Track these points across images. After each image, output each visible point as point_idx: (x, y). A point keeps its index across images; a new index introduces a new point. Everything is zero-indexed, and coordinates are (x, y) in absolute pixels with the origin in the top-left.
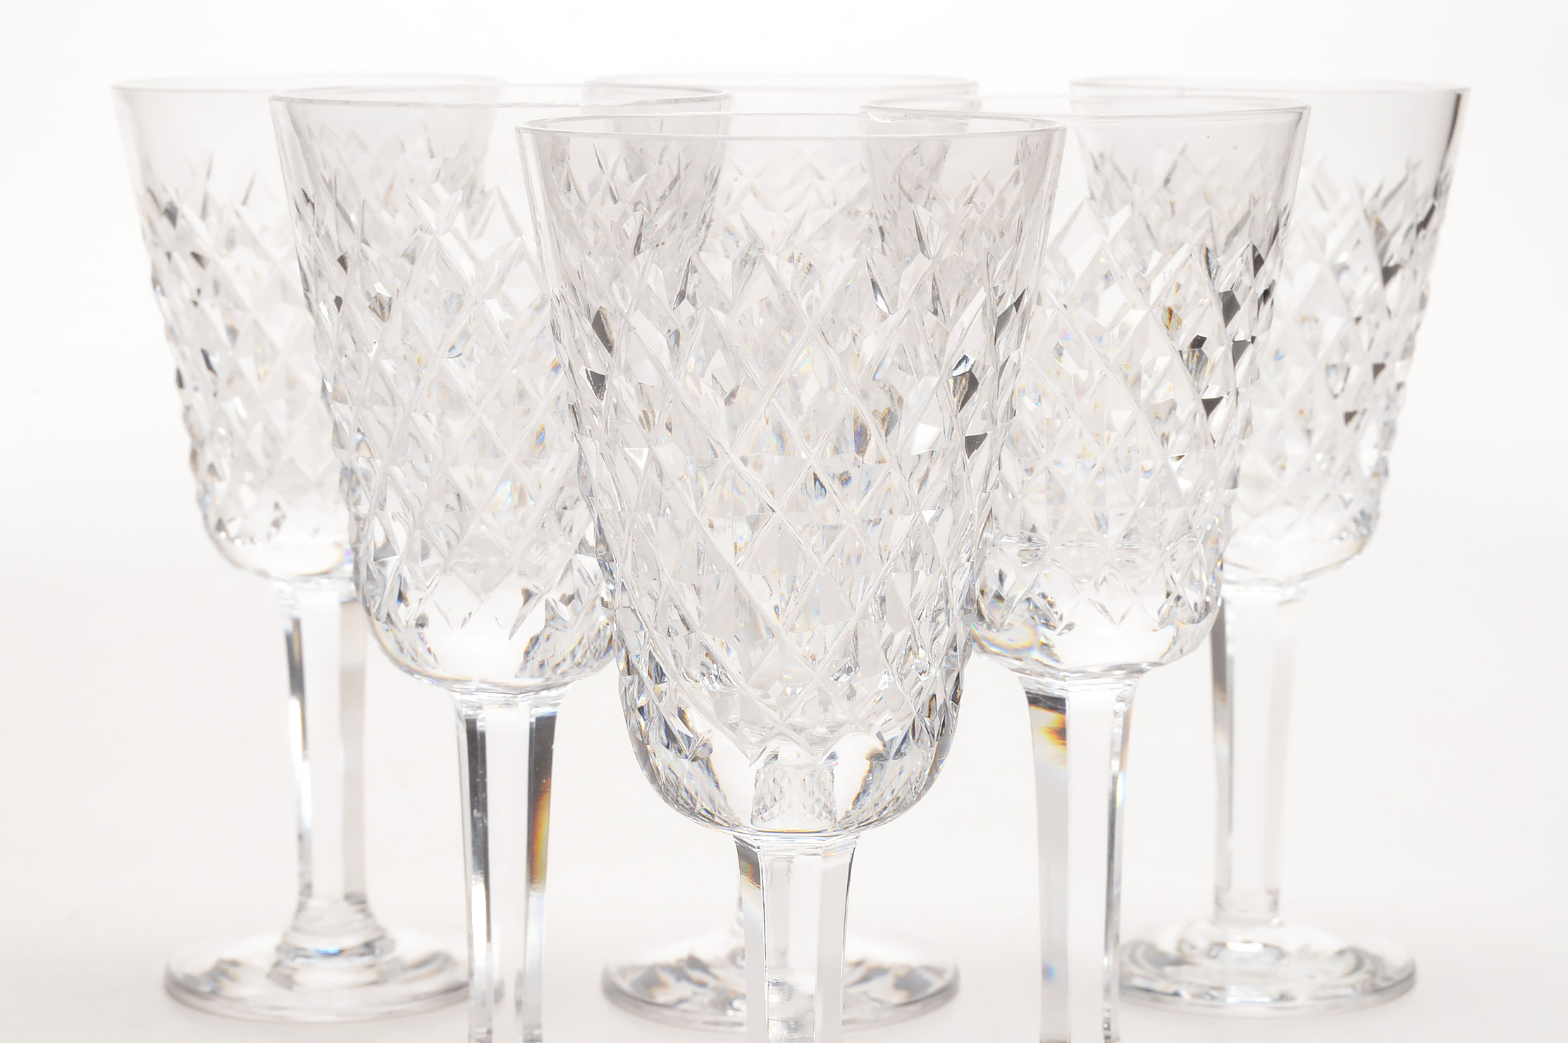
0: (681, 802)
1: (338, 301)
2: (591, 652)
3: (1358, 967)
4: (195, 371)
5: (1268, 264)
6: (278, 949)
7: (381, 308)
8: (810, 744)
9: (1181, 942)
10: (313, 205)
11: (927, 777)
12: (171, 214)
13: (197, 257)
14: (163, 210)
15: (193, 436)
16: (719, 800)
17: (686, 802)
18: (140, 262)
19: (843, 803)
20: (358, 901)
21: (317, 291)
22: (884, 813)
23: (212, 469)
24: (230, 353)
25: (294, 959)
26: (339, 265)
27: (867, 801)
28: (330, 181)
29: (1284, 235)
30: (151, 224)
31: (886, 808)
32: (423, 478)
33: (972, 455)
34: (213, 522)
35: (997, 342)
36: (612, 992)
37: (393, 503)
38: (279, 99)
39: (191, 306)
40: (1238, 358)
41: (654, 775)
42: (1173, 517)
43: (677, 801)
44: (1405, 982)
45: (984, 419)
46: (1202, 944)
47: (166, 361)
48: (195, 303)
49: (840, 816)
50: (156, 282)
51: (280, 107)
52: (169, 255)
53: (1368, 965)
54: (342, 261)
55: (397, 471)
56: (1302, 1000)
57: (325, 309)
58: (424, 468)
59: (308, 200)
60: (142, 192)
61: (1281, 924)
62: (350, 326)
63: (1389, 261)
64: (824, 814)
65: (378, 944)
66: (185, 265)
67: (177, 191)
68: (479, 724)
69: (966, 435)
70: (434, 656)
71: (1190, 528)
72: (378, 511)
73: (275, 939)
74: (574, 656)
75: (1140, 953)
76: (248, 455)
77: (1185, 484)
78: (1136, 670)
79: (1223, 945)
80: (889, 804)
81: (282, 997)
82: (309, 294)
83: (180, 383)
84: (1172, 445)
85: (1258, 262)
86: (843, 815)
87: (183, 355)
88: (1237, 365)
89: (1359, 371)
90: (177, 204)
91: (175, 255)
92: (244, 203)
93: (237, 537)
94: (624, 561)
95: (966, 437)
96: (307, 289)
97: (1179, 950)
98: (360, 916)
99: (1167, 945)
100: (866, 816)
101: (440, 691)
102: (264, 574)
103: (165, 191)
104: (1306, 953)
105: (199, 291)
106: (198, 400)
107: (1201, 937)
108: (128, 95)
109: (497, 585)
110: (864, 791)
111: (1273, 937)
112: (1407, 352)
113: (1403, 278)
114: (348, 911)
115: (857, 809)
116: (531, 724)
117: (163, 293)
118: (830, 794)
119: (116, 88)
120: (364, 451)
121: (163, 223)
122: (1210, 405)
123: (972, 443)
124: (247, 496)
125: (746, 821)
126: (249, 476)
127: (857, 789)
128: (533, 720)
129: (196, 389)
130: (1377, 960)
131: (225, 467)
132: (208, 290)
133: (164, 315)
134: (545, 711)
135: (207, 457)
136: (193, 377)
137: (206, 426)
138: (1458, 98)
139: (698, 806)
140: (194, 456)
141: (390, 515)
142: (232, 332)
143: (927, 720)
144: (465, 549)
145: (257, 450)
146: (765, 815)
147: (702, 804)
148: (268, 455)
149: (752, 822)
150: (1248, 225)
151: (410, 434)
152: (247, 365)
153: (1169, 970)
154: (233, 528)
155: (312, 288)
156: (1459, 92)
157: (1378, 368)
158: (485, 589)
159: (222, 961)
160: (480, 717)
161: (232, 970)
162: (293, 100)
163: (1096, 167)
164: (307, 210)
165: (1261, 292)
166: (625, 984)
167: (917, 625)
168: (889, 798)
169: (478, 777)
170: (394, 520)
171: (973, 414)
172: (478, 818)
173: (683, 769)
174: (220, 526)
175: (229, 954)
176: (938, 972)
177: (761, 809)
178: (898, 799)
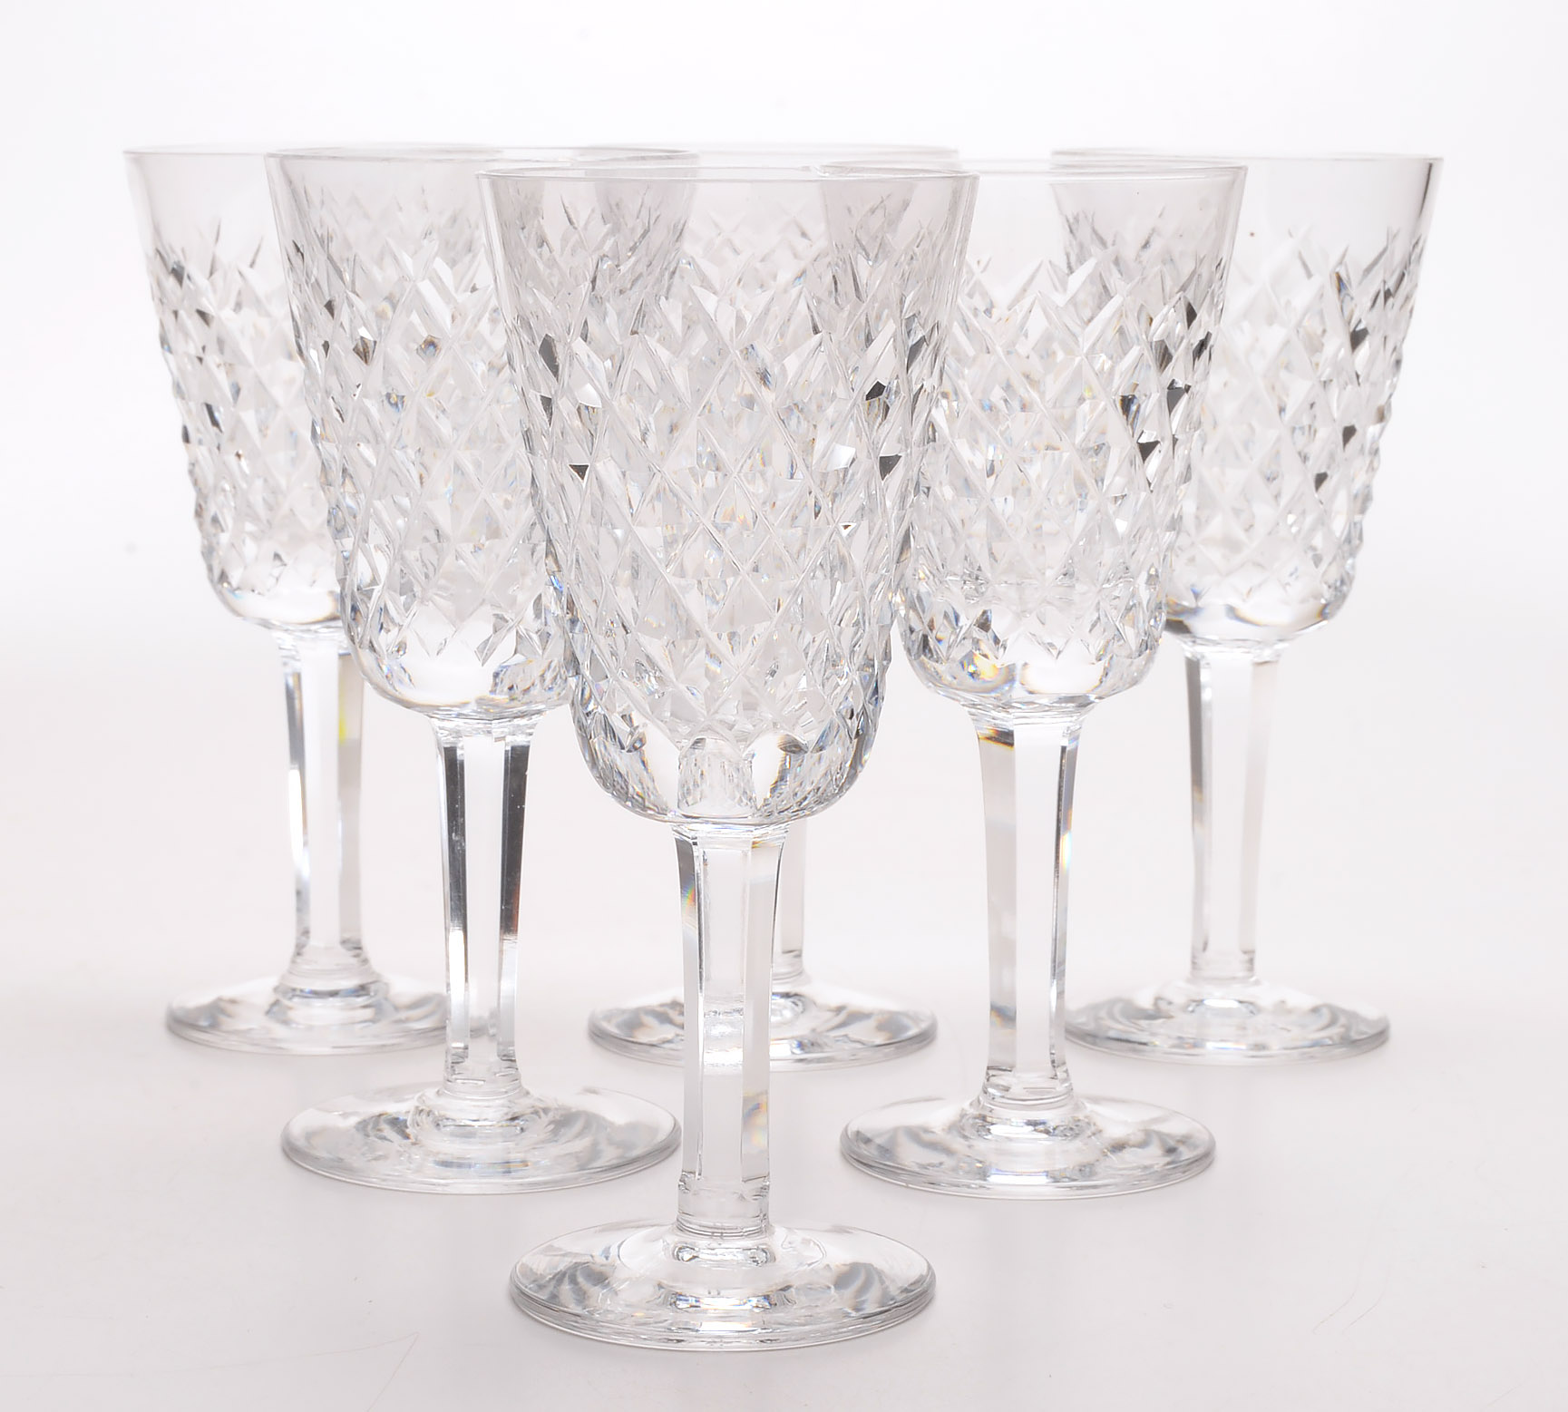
0: (618, 787)
1: (326, 346)
2: (561, 678)
3: (1332, 1023)
4: (200, 425)
5: (1202, 315)
6: (276, 989)
7: (364, 352)
8: (737, 741)
9: (1158, 999)
10: (302, 255)
11: (848, 770)
12: (178, 274)
13: (202, 314)
14: (170, 269)
15: (199, 492)
16: (648, 783)
17: (622, 788)
18: (148, 320)
19: (762, 791)
20: (356, 947)
21: (306, 337)
22: (805, 803)
23: (215, 520)
24: (232, 409)
25: (290, 999)
26: (325, 311)
27: (786, 789)
28: (322, 235)
29: (1221, 290)
30: (159, 284)
31: (805, 798)
32: (404, 512)
33: (887, 476)
34: (217, 573)
35: (909, 371)
36: (598, 1035)
37: (376, 537)
38: (272, 156)
39: (196, 361)
40: (1174, 406)
41: (593, 762)
42: (1109, 555)
43: (614, 786)
44: (1379, 1037)
45: (899, 442)
46: (1179, 1000)
47: (172, 415)
48: (200, 360)
49: (760, 803)
50: (164, 341)
51: (273, 162)
52: (176, 313)
53: (1342, 1020)
54: (330, 307)
55: (377, 504)
56: (1275, 1047)
57: (314, 354)
58: (405, 502)
59: (298, 250)
60: (151, 252)
61: (1257, 983)
62: (337, 371)
63: (1357, 326)
64: (745, 801)
65: (373, 987)
66: (192, 323)
67: (183, 250)
68: (459, 752)
69: (881, 455)
70: (409, 676)
71: (1127, 569)
72: (361, 543)
73: (273, 981)
74: (544, 680)
75: (1117, 1009)
76: (249, 505)
77: (1122, 526)
78: (1082, 703)
79: (1200, 1002)
80: (809, 793)
81: (279, 1031)
82: (300, 341)
83: (186, 438)
84: (1108, 487)
85: (1191, 315)
86: (762, 802)
87: (189, 412)
88: (1172, 414)
89: (1328, 434)
90: (183, 263)
91: (182, 313)
92: (252, 265)
93: (238, 588)
94: (570, 571)
95: (881, 458)
96: (298, 336)
97: (1156, 1004)
98: (354, 961)
99: (1145, 1001)
100: (785, 804)
101: (420, 717)
102: (266, 624)
103: (173, 252)
104: (1282, 1008)
105: (204, 348)
106: (202, 452)
107: (1178, 993)
108: (138, 159)
109: (471, 614)
110: (782, 778)
111: (1249, 993)
112: (1381, 416)
113: (1370, 344)
114: (347, 958)
115: (775, 797)
116: (506, 752)
117: (170, 351)
118: (748, 781)
119: (127, 152)
120: (349, 486)
121: (171, 282)
122: (1146, 449)
123: (887, 465)
124: (250, 548)
125: (673, 805)
126: (249, 527)
127: (775, 776)
128: (509, 748)
129: (200, 442)
130: (1353, 1016)
131: (228, 519)
132: (213, 346)
133: (172, 373)
134: (520, 740)
135: (212, 509)
136: (198, 430)
137: (211, 481)
138: (1431, 166)
139: (631, 790)
140: (199, 512)
141: (372, 546)
142: (237, 391)
143: (849, 721)
144: (442, 582)
145: (257, 500)
146: (690, 799)
147: (634, 788)
148: (270, 508)
149: (679, 807)
150: (1194, 282)
151: (390, 469)
152: (249, 418)
153: (1144, 1023)
154: (235, 577)
155: (303, 336)
156: (1431, 162)
157: (1349, 433)
158: (459, 618)
159: (220, 999)
160: (460, 745)
161: (230, 1008)
162: (285, 157)
163: (1071, 231)
164: (297, 260)
165: (1196, 343)
166: (612, 1029)
167: (837, 633)
168: (809, 788)
169: (457, 803)
170: (376, 551)
171: (886, 436)
172: (457, 841)
173: (623, 761)
174: (223, 577)
175: (228, 993)
176: (915, 1019)
177: (686, 792)
178: (818, 789)
